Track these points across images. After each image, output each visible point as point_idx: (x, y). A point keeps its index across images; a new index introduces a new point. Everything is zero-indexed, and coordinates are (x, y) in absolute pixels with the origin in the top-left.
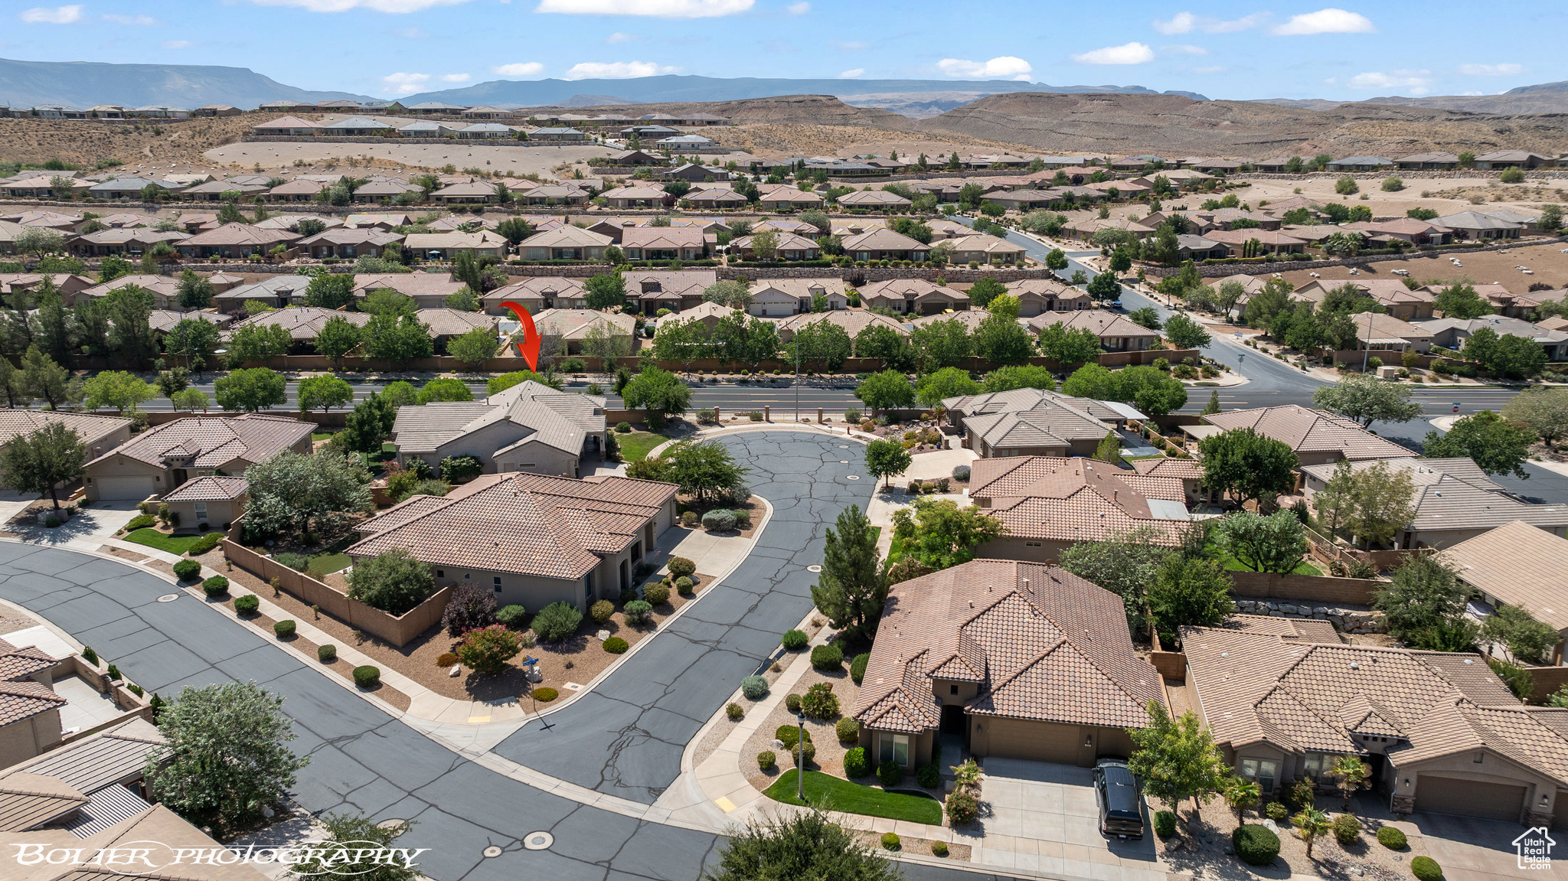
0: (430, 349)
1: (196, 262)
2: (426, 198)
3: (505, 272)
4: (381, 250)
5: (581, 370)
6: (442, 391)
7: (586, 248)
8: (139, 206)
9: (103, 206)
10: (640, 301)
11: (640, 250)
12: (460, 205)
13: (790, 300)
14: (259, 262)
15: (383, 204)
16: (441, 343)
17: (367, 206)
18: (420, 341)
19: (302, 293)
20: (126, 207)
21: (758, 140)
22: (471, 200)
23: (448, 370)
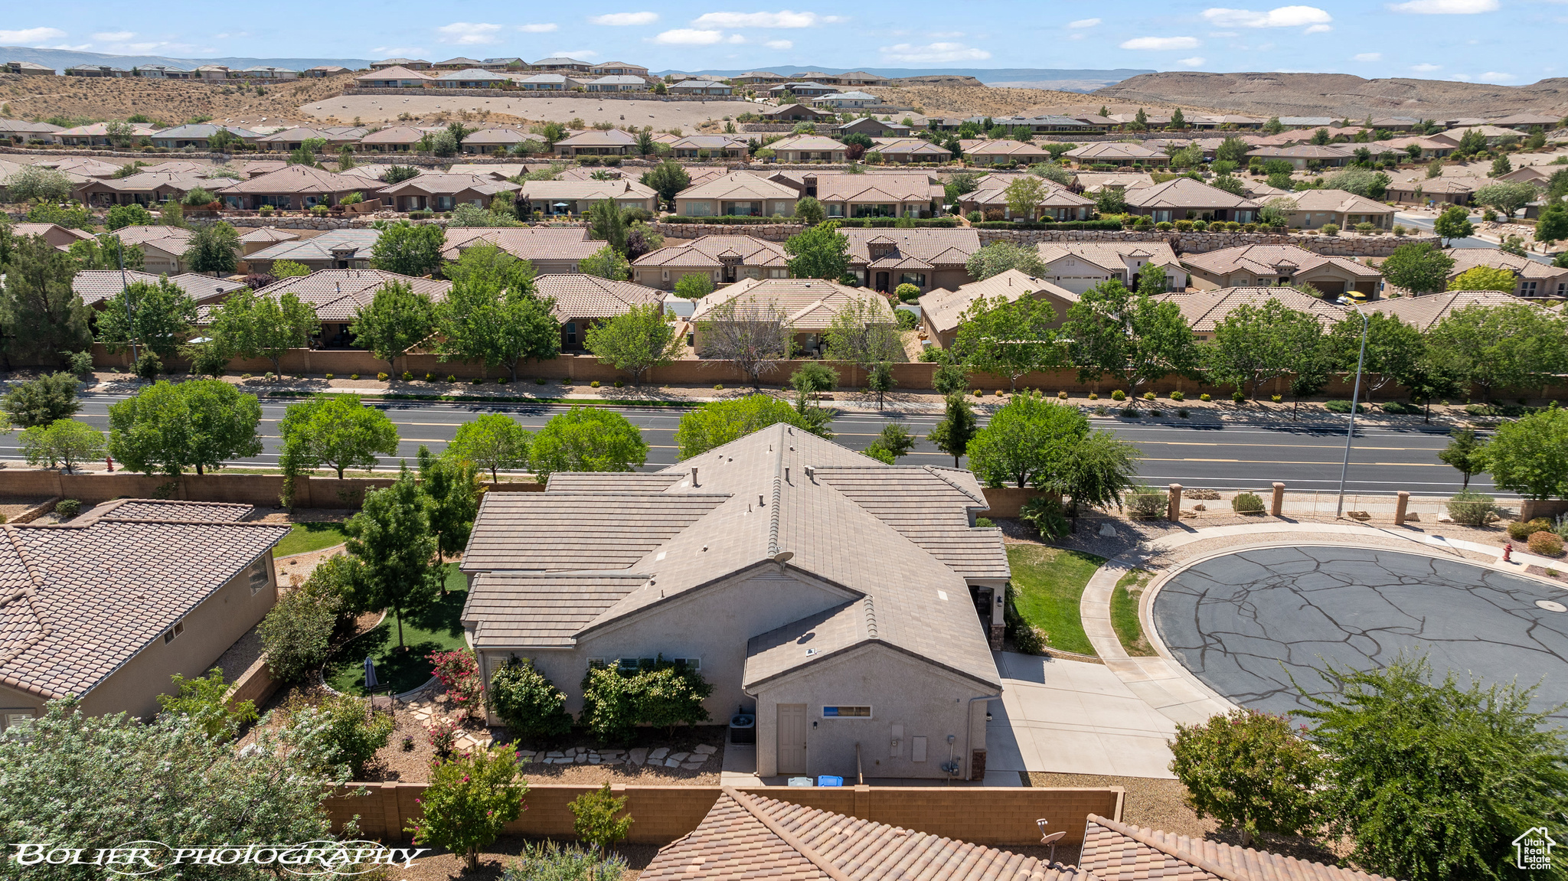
0: (556, 343)
1: (241, 214)
2: (550, 149)
3: (658, 232)
4: (488, 200)
5: (828, 387)
6: (584, 439)
7: (768, 200)
8: (205, 157)
9: (164, 157)
10: (867, 272)
11: (844, 204)
12: (591, 157)
13: (1098, 273)
14: (324, 215)
15: (497, 155)
16: (575, 333)
17: (478, 157)
18: (538, 328)
19: (368, 254)
20: (190, 157)
21: (926, 101)
22: (605, 150)
23: (585, 381)
